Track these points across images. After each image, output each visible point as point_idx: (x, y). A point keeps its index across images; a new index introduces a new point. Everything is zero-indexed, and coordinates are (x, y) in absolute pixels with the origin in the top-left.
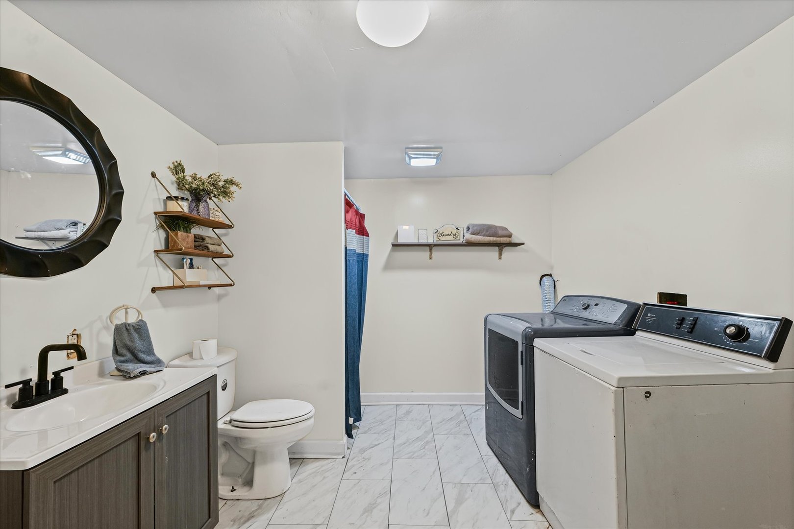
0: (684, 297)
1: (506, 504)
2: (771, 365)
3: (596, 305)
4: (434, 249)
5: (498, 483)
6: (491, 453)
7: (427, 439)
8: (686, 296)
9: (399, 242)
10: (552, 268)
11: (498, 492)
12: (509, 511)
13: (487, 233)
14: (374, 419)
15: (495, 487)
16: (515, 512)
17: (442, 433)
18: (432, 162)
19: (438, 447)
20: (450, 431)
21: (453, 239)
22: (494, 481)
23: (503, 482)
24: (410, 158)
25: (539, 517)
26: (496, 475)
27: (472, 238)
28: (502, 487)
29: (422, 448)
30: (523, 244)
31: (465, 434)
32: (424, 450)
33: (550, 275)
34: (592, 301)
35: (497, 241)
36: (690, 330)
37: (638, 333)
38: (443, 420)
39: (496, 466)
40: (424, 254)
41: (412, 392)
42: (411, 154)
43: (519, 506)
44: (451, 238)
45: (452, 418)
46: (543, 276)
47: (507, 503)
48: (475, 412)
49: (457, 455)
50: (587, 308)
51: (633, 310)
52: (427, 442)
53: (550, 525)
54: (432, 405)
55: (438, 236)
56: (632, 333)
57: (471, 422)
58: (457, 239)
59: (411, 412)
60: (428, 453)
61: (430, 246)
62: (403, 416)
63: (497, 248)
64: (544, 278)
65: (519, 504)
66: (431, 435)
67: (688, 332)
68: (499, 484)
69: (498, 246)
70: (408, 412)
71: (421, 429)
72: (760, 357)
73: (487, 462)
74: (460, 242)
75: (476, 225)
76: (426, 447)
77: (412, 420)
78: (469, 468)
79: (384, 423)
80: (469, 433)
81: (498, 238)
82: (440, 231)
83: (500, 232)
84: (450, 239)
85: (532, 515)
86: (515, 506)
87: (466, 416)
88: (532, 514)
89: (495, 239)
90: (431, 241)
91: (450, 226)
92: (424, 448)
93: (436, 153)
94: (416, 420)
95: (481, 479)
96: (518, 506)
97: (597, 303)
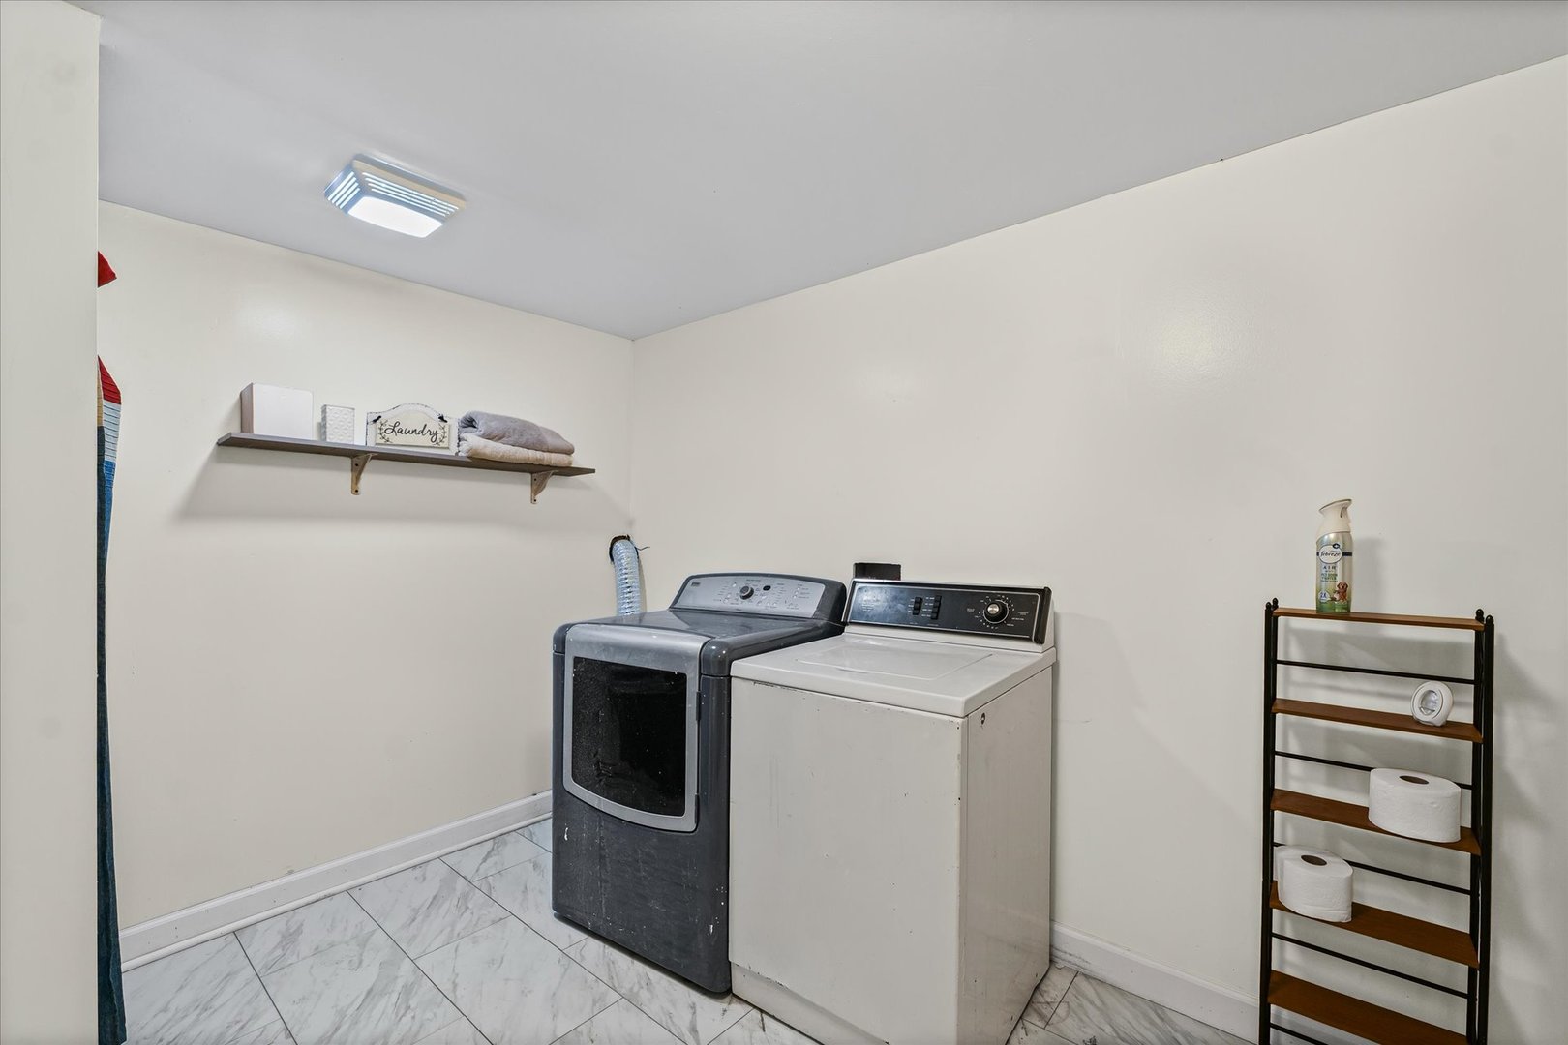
0: (897, 568)
1: (673, 1022)
2: (1039, 648)
3: (767, 588)
4: (371, 464)
5: (632, 989)
6: (578, 935)
7: (400, 983)
8: (900, 566)
9: (255, 433)
10: (631, 523)
11: (643, 1008)
12: (688, 1033)
13: (523, 440)
14: (165, 1010)
15: (631, 1000)
16: (698, 1029)
17: (433, 948)
18: (424, 226)
19: (446, 987)
20: (452, 930)
21: (431, 444)
22: (623, 991)
23: (639, 983)
24: (364, 190)
25: (737, 1009)
26: (617, 976)
27: (485, 447)
28: (644, 994)
29: (402, 1012)
30: (593, 471)
31: (493, 922)
32: (409, 1015)
33: (628, 538)
34: (754, 583)
35: (543, 460)
36: (935, 616)
37: (847, 629)
38: (416, 911)
39: (604, 956)
40: (336, 478)
41: (291, 872)
42: (371, 178)
43: (697, 1012)
44: (425, 440)
45: (435, 897)
46: (616, 539)
47: (674, 1020)
48: (485, 860)
49: (507, 980)
50: (748, 594)
51: (834, 593)
52: (408, 990)
53: (762, 1011)
54: (360, 887)
55: (383, 432)
56: (840, 631)
57: (490, 888)
58: (442, 445)
59: (299, 930)
60: (429, 1015)
61: (358, 459)
62: (279, 952)
63: (529, 476)
64: (617, 544)
65: (693, 1007)
66: (407, 965)
67: (932, 618)
68: (635, 989)
69: (532, 473)
70: (290, 938)
71: (364, 964)
72: (1029, 640)
73: (583, 957)
74: (451, 452)
75: (495, 418)
76: (413, 1003)
77: (317, 951)
78: (554, 994)
79: (217, 1004)
80: (502, 913)
81: (545, 454)
82: (389, 419)
83: (551, 441)
84: (421, 444)
85: (726, 1014)
86: (690, 1016)
87: (469, 877)
88: (725, 1011)
89: (539, 454)
90: (359, 440)
91: (419, 408)
92: (408, 1008)
93: (450, 207)
94: (332, 946)
95: (595, 1003)
96: (694, 1013)
97: (767, 584)
